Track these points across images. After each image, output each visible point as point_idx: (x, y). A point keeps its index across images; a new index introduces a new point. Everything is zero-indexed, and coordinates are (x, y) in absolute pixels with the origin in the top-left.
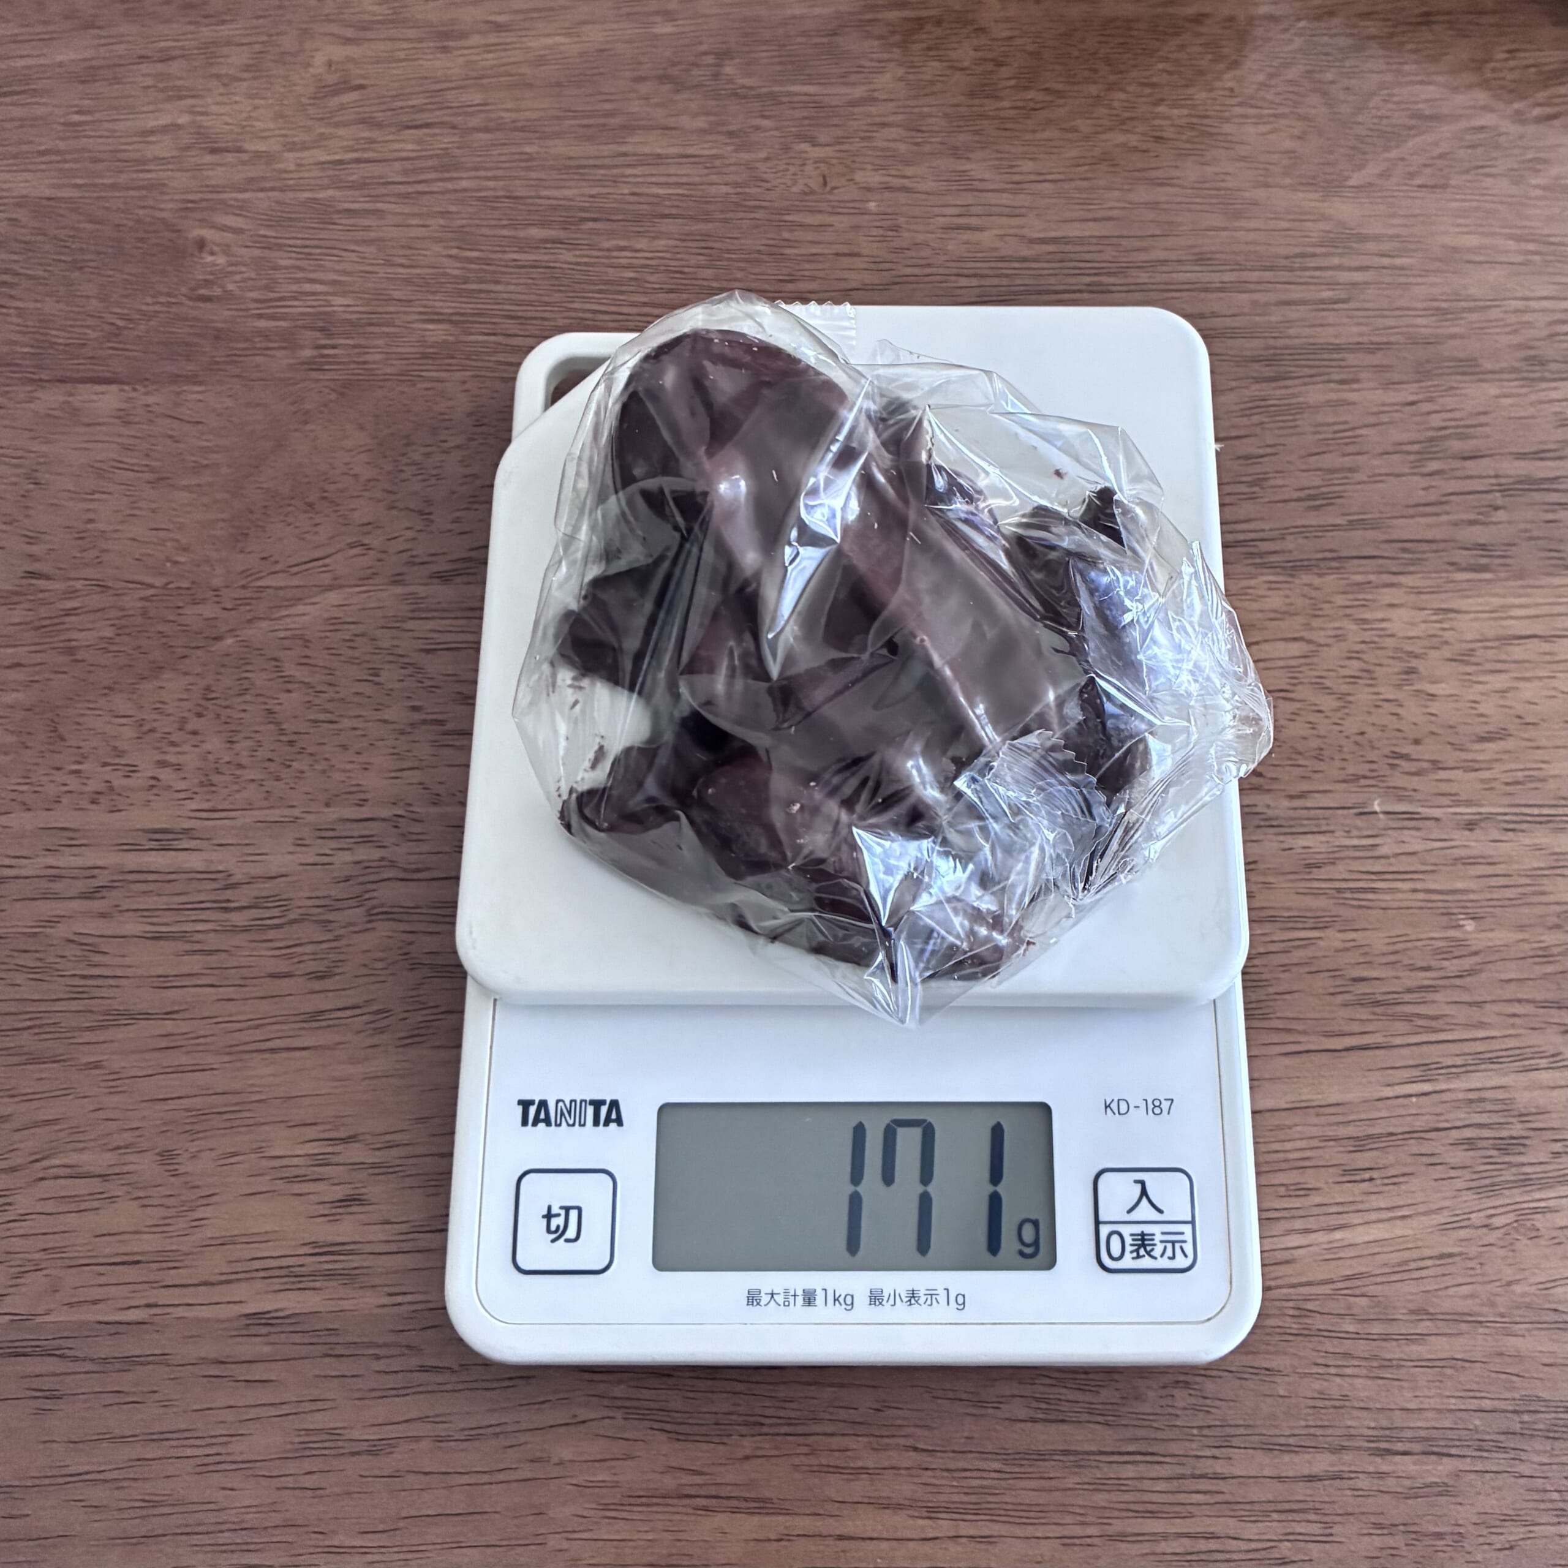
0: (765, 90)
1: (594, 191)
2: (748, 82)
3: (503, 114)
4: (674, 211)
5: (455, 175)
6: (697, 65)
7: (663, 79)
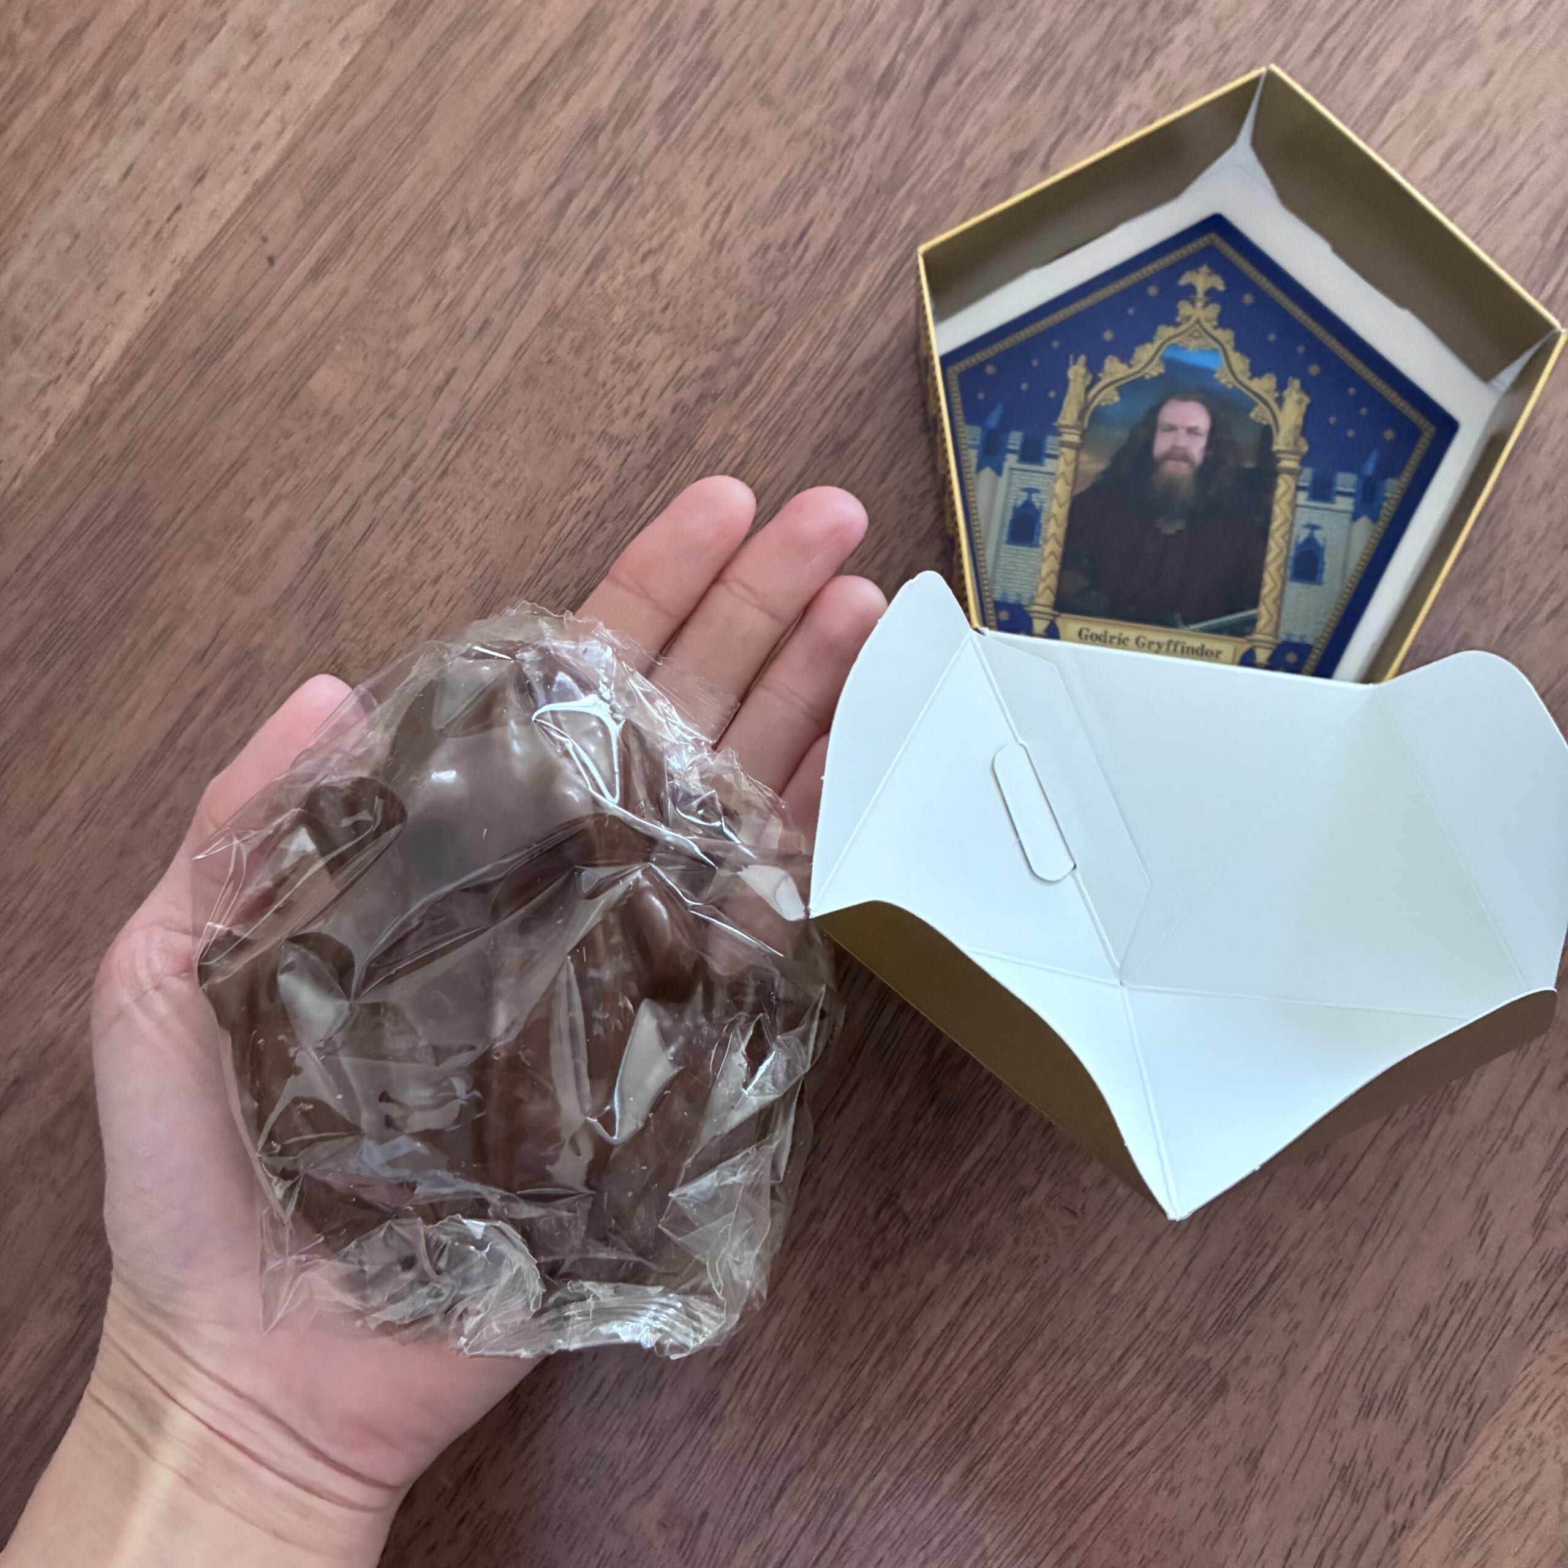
0: (949, 1192)
1: (946, 1401)
2: (932, 1198)
3: (817, 1420)
4: (1012, 1352)
5: (847, 1502)
6: (885, 1228)
7: (877, 1265)
